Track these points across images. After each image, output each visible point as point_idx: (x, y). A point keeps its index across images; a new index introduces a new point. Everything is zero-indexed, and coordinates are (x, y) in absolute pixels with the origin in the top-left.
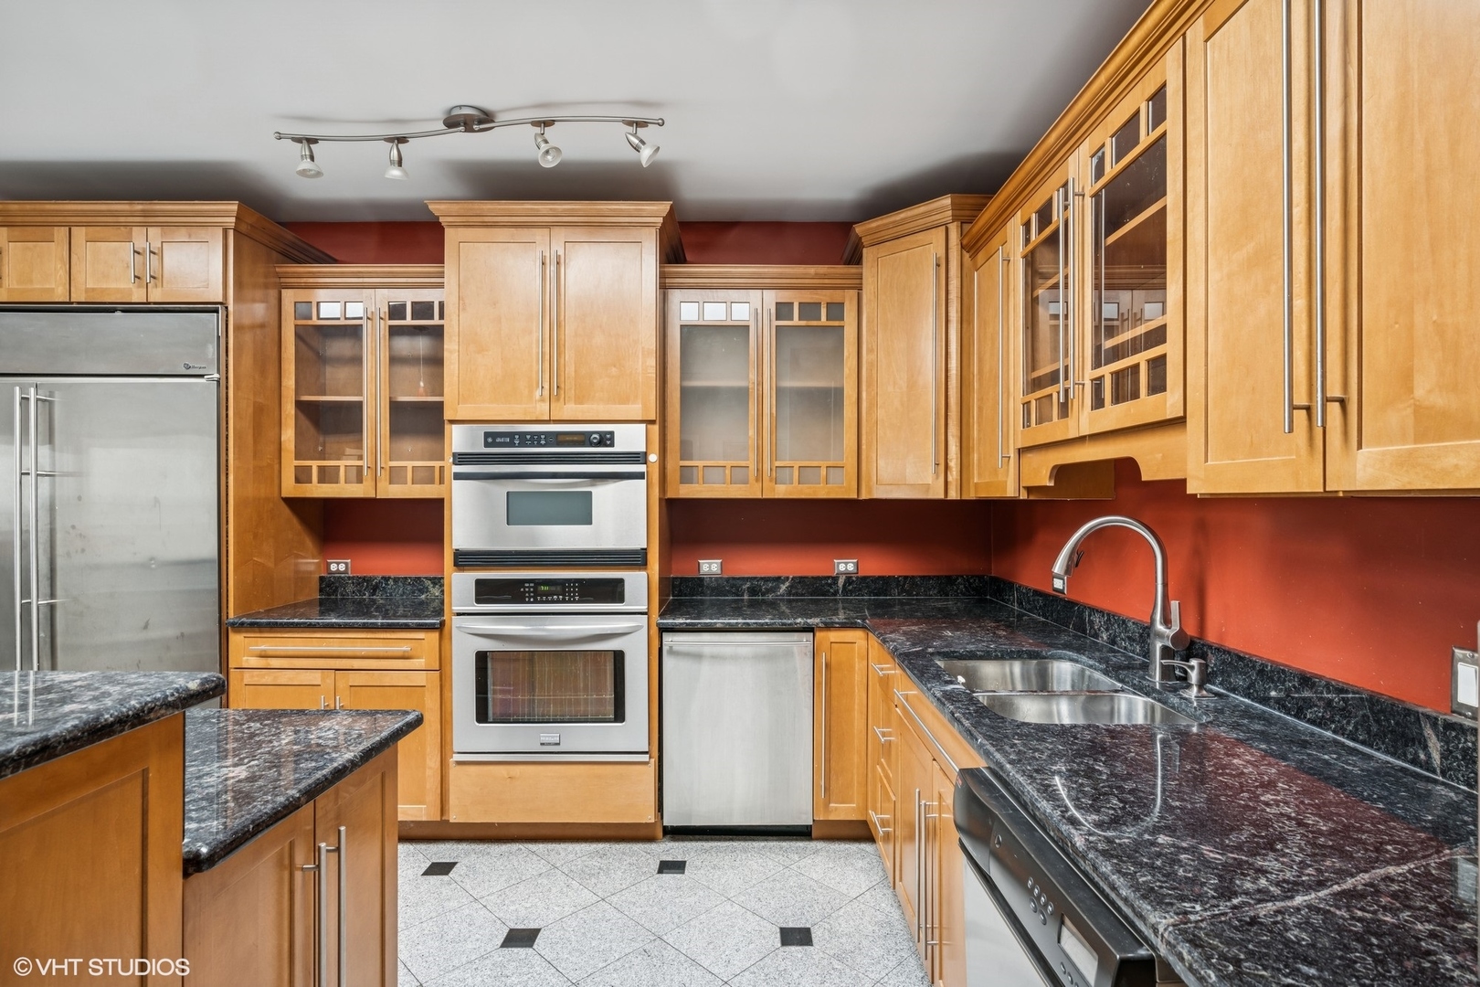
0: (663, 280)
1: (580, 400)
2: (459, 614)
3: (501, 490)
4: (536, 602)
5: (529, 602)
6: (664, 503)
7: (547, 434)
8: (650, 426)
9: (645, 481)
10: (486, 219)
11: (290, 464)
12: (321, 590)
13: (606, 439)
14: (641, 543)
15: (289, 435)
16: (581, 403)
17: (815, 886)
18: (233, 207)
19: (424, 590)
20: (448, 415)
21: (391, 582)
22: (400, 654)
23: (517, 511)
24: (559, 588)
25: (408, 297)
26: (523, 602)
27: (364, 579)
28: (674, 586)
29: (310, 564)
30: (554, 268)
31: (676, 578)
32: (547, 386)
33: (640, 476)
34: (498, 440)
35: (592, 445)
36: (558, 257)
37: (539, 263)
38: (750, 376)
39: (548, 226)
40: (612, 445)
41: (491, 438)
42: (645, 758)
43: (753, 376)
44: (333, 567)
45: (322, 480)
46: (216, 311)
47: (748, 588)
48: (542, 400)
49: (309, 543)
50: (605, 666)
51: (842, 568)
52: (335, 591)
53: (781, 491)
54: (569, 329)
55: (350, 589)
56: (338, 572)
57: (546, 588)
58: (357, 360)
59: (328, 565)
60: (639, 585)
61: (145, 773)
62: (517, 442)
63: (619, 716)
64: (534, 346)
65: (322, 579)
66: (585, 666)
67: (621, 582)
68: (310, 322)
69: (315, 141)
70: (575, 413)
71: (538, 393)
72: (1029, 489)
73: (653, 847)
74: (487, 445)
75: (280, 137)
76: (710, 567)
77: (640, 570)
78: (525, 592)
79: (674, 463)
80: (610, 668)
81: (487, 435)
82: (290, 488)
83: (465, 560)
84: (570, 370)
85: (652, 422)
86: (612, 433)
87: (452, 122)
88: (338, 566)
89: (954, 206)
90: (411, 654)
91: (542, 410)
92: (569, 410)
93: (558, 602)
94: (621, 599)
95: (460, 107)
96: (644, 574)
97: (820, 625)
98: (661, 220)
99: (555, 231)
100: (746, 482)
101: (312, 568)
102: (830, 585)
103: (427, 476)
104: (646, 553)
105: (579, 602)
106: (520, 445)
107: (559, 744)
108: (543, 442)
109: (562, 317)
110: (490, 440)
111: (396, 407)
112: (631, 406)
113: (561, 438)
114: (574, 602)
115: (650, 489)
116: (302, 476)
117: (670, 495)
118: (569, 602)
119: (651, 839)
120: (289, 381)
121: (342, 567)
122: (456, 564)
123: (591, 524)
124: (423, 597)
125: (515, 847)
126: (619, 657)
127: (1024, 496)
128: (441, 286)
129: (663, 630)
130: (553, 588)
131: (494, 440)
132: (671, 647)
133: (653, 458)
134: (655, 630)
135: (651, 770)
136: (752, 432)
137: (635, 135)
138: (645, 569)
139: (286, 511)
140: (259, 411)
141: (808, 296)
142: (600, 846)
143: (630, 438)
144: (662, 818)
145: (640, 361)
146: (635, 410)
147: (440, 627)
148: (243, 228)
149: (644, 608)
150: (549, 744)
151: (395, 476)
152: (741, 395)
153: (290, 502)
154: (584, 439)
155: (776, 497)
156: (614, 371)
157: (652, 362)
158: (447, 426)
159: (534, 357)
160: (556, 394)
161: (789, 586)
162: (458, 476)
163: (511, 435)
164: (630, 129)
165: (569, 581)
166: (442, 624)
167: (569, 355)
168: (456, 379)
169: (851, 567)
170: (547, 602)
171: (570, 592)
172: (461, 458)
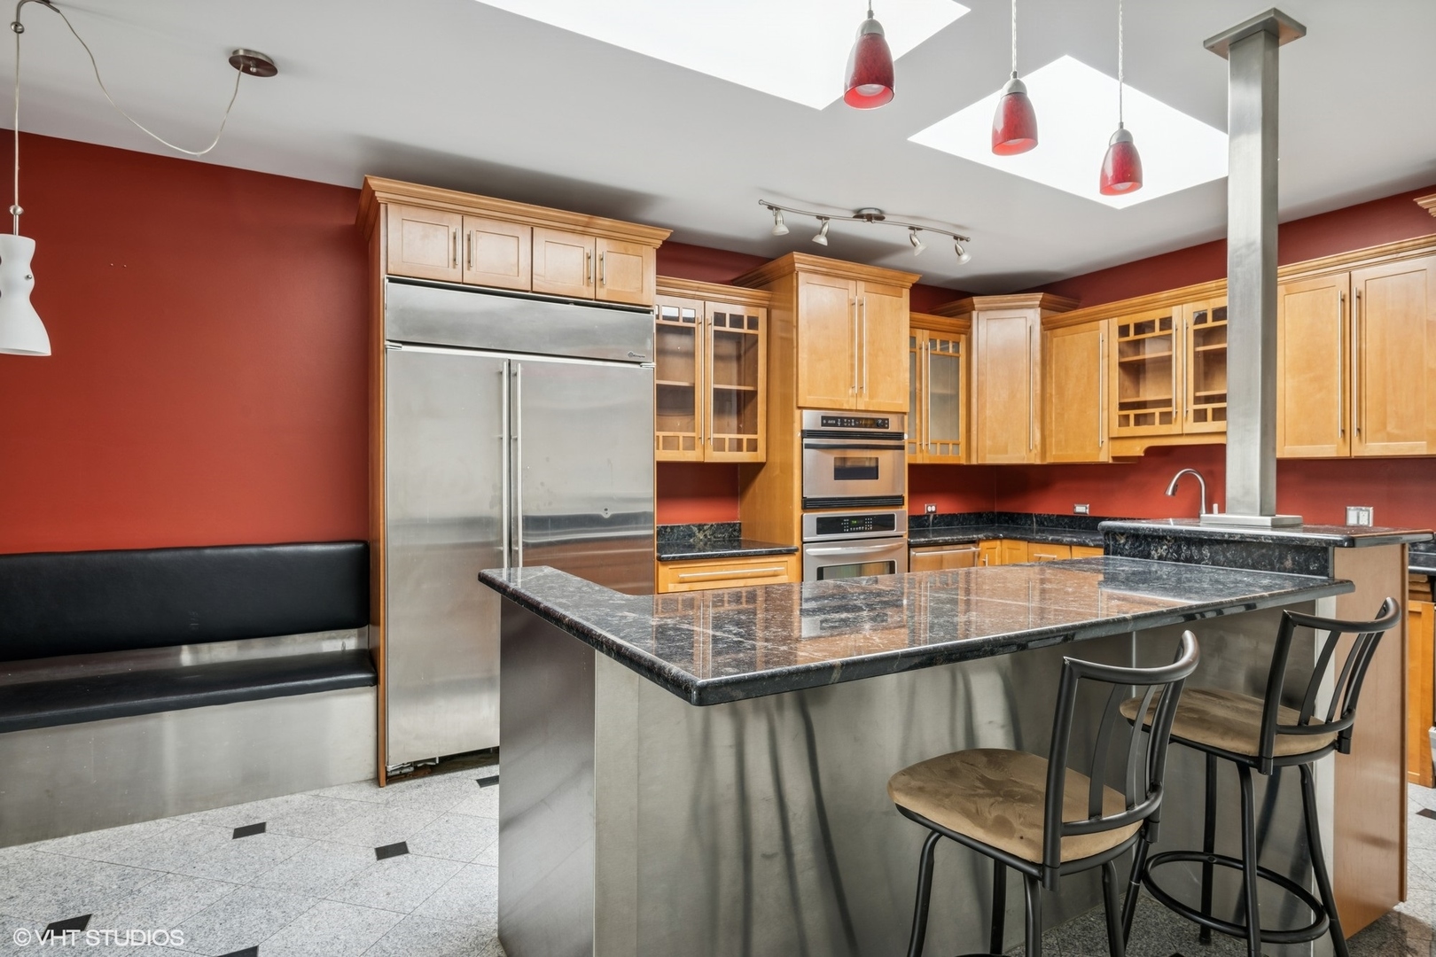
2: (806, 542)
3: (829, 458)
4: (848, 531)
6: (910, 468)
7: (855, 419)
9: (902, 450)
10: (822, 269)
13: (885, 423)
14: (900, 491)
18: (667, 233)
20: (801, 403)
21: (669, 530)
23: (840, 471)
24: (862, 522)
25: (723, 309)
26: (842, 531)
28: (916, 520)
31: (917, 515)
33: (900, 447)
34: (829, 422)
35: (878, 427)
39: (855, 279)
40: (887, 427)
41: (825, 420)
46: (650, 312)
48: (853, 396)
51: (929, 509)
57: (853, 522)
58: (691, 354)
62: (839, 424)
67: (892, 516)
69: (779, 210)
70: (868, 405)
72: (1114, 458)
74: (823, 425)
76: (931, 508)
77: (900, 508)
78: (843, 525)
81: (823, 418)
83: (810, 504)
84: (867, 377)
85: (906, 412)
86: (887, 420)
87: (859, 215)
89: (1043, 300)
91: (852, 403)
93: (861, 531)
94: (892, 527)
96: (902, 510)
97: (984, 538)
98: (911, 285)
102: (926, 521)
103: (737, 445)
104: (903, 497)
105: (873, 530)
106: (841, 426)
108: (853, 424)
109: (863, 341)
110: (825, 422)
112: (897, 402)
113: (862, 422)
114: (870, 531)
115: (905, 455)
118: (867, 531)
122: (806, 508)
123: (877, 478)
124: (691, 540)
126: (892, 565)
127: (1111, 461)
129: (910, 546)
130: (857, 522)
131: (827, 421)
132: (914, 558)
133: (906, 437)
134: (906, 548)
138: (903, 507)
141: (945, 336)
145: (902, 374)
146: (900, 405)
147: (796, 553)
149: (902, 532)
151: (718, 445)
154: (874, 423)
156: (889, 379)
158: (796, 411)
162: (807, 446)
165: (865, 517)
166: (797, 550)
167: (866, 367)
169: (933, 509)
170: (855, 531)
171: (868, 524)
172: (805, 434)
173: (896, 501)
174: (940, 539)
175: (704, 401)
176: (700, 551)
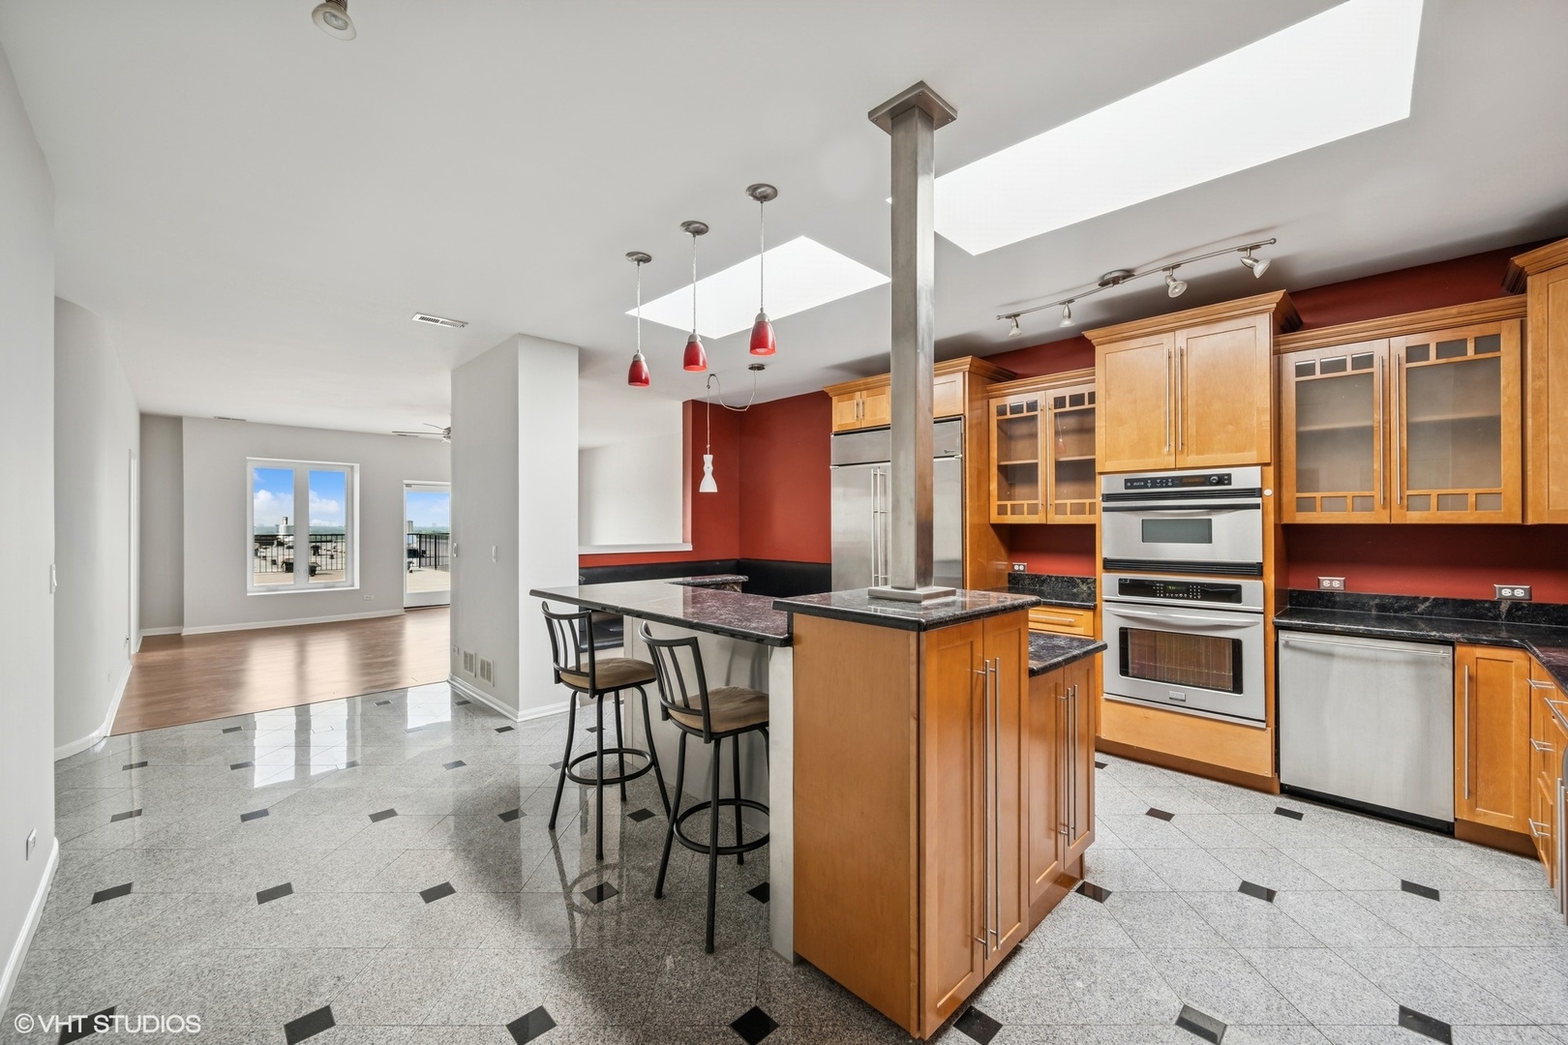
0: (1277, 348)
1: (1200, 452)
2: (1106, 601)
3: (1136, 520)
4: (1165, 597)
5: (1160, 597)
6: (1280, 529)
7: (1173, 478)
8: (1264, 468)
9: (1260, 511)
10: (1125, 335)
11: (995, 503)
12: (1009, 581)
13: (1224, 480)
14: (1256, 557)
15: (994, 486)
16: (1202, 454)
17: (1451, 868)
18: (969, 359)
19: (1076, 585)
20: (1098, 469)
21: (1053, 579)
22: (1067, 623)
23: (1149, 533)
24: (1184, 588)
25: (1067, 392)
26: (1155, 596)
27: (1036, 576)
28: (1291, 598)
29: (1002, 564)
30: (1178, 359)
31: (1294, 591)
32: (1173, 444)
33: (1257, 506)
34: (1135, 484)
35: (1211, 484)
36: (1182, 350)
37: (1166, 357)
38: (1376, 416)
39: (1173, 330)
40: (1230, 484)
41: (1129, 483)
42: (1263, 725)
43: (1378, 416)
44: (1016, 568)
45: (1013, 513)
46: (960, 419)
47: (1377, 604)
48: (1169, 454)
49: (1003, 552)
50: (1225, 649)
51: (1507, 593)
52: (1018, 583)
53: (1414, 517)
54: (1191, 401)
55: (1027, 582)
56: (1019, 570)
57: (1174, 588)
58: (1034, 436)
59: (1013, 566)
60: (1255, 592)
61: (1020, 630)
62: (1149, 485)
63: (1237, 687)
64: (1162, 417)
65: (1009, 574)
66: (1206, 647)
67: (1238, 588)
68: (1005, 417)
69: (1018, 315)
70: (1197, 461)
71: (1166, 449)
73: (1270, 797)
74: (1126, 488)
75: (999, 317)
76: (1331, 583)
77: (1256, 579)
78: (1156, 590)
79: (1290, 495)
80: (1228, 652)
81: (1126, 481)
82: (995, 518)
83: (1110, 565)
84: (1192, 430)
85: (1268, 464)
86: (1229, 475)
87: (1104, 284)
88: (1019, 567)
90: (1076, 624)
91: (1170, 461)
92: (1192, 459)
93: (1183, 598)
94: (1239, 600)
95: (1111, 273)
96: (1261, 582)
97: (1462, 640)
98: (1275, 305)
99: (1178, 332)
100: (1372, 509)
101: (1003, 567)
102: (1487, 609)
103: (1079, 509)
104: (1262, 567)
105: (1201, 600)
106: (1152, 487)
107: (1184, 701)
108: (1170, 484)
109: (1185, 394)
110: (1129, 484)
111: (1059, 465)
112: (1246, 453)
113: (1184, 480)
114: (1197, 599)
115: (1265, 518)
116: (1002, 510)
117: (1285, 521)
118: (1193, 599)
119: (1269, 792)
120: (994, 454)
121: (1022, 568)
122: (1105, 568)
123: (1211, 542)
124: (1075, 590)
125: (1150, 767)
126: (1237, 645)
128: (1093, 381)
129: (1278, 628)
130: (1179, 588)
131: (1132, 484)
132: (1287, 642)
133: (1268, 492)
134: (1271, 628)
135: (1267, 737)
136: (1378, 465)
137: (1249, 258)
138: (1261, 579)
139: (992, 532)
140: (980, 473)
141: (1449, 335)
142: (1220, 784)
143: (1246, 478)
144: (1279, 777)
145: (1255, 419)
146: (1252, 456)
147: (1094, 609)
148: (972, 370)
149: (1261, 609)
150: (1176, 699)
151: (1060, 509)
152: (1365, 434)
153: (994, 526)
154: (1206, 480)
155: (1408, 522)
156: (1231, 428)
157: (1266, 419)
158: (1097, 477)
159: (1163, 425)
160: (1180, 448)
161: (1429, 606)
162: (1106, 510)
163: (1145, 480)
164: (1244, 254)
165: (1193, 584)
166: (1095, 606)
167: (1192, 421)
168: (1104, 445)
169: (1519, 594)
170: (1174, 598)
171: (1193, 592)
172: (1108, 497)
173: (1254, 571)
174: (1339, 626)
175: (1046, 472)
176: (1082, 601)
